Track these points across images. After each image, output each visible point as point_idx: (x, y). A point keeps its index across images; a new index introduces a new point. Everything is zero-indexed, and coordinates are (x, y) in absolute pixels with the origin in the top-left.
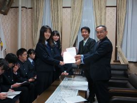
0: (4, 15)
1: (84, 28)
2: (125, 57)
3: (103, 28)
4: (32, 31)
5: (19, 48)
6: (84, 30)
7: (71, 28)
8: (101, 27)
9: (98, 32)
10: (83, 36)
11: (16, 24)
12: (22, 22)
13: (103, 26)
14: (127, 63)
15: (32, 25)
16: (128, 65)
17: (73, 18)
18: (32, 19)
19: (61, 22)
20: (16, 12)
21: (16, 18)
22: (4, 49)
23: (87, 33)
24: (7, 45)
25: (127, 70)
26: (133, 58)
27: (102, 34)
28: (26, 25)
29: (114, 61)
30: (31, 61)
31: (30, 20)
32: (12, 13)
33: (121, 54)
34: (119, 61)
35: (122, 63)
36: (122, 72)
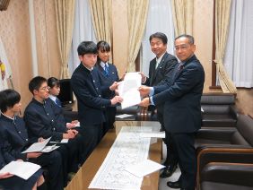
0: (2, 10)
2: (230, 80)
5: (36, 75)
9: (177, 48)
10: (154, 50)
11: (26, 26)
12: (37, 21)
14: (234, 90)
15: (56, 26)
16: (235, 95)
20: (24, 4)
21: (25, 15)
22: (7, 76)
23: (161, 45)
24: (12, 68)
25: (234, 104)
26: (246, 80)
27: (185, 50)
28: (44, 27)
29: (210, 88)
31: (50, 18)
32: (15, 4)
33: (223, 75)
34: (220, 88)
35: (225, 91)
36: (224, 109)
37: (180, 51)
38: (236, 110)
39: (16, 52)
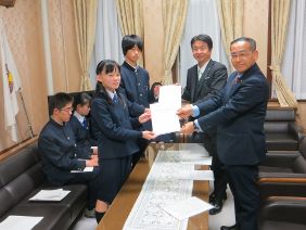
0: (7, 7)
1: (198, 38)
2: (289, 91)
3: (248, 44)
4: (75, 41)
6: (198, 44)
7: (165, 29)
8: (242, 43)
9: (234, 55)
10: (197, 56)
11: (38, 27)
12: (51, 20)
13: (248, 40)
14: (294, 103)
16: (296, 109)
17: (167, 6)
18: (73, 13)
19: (141, 17)
21: (36, 13)
22: (16, 88)
23: (205, 51)
25: (294, 120)
27: (245, 58)
30: (81, 120)
33: (280, 85)
34: (276, 101)
35: (283, 104)
36: (283, 126)
37: (238, 59)
38: (298, 128)
39: (26, 59)
